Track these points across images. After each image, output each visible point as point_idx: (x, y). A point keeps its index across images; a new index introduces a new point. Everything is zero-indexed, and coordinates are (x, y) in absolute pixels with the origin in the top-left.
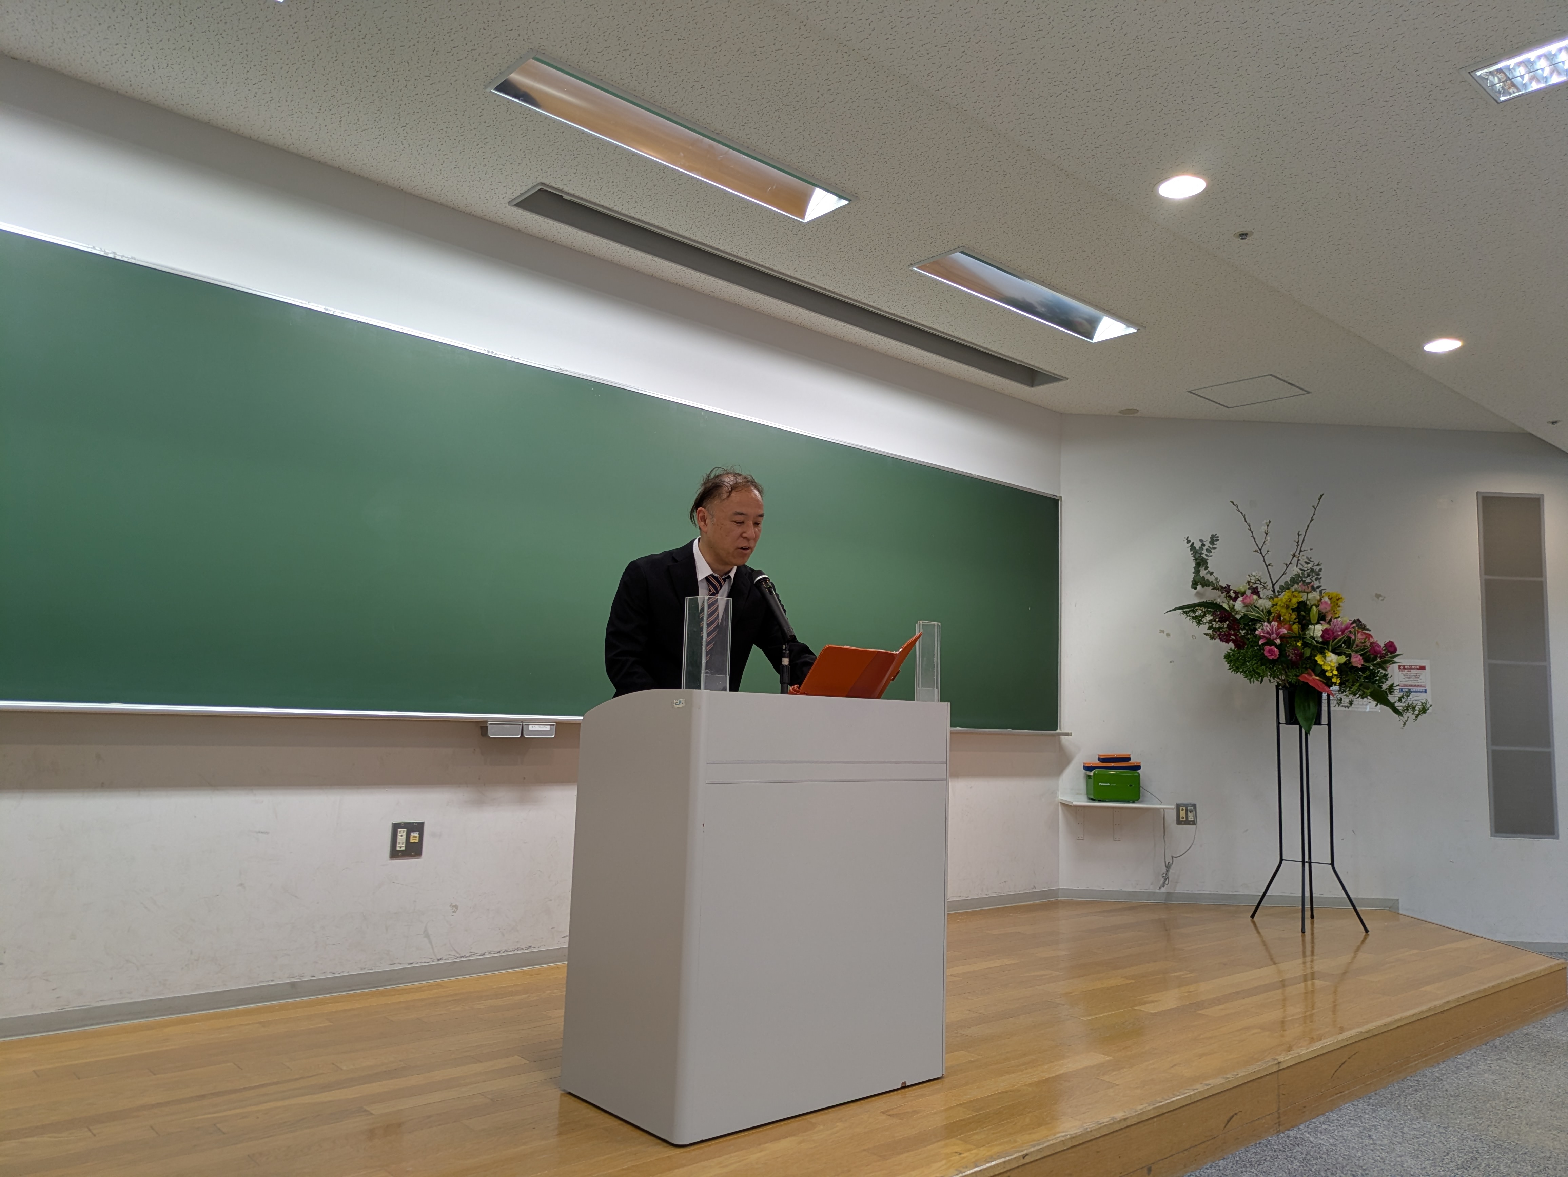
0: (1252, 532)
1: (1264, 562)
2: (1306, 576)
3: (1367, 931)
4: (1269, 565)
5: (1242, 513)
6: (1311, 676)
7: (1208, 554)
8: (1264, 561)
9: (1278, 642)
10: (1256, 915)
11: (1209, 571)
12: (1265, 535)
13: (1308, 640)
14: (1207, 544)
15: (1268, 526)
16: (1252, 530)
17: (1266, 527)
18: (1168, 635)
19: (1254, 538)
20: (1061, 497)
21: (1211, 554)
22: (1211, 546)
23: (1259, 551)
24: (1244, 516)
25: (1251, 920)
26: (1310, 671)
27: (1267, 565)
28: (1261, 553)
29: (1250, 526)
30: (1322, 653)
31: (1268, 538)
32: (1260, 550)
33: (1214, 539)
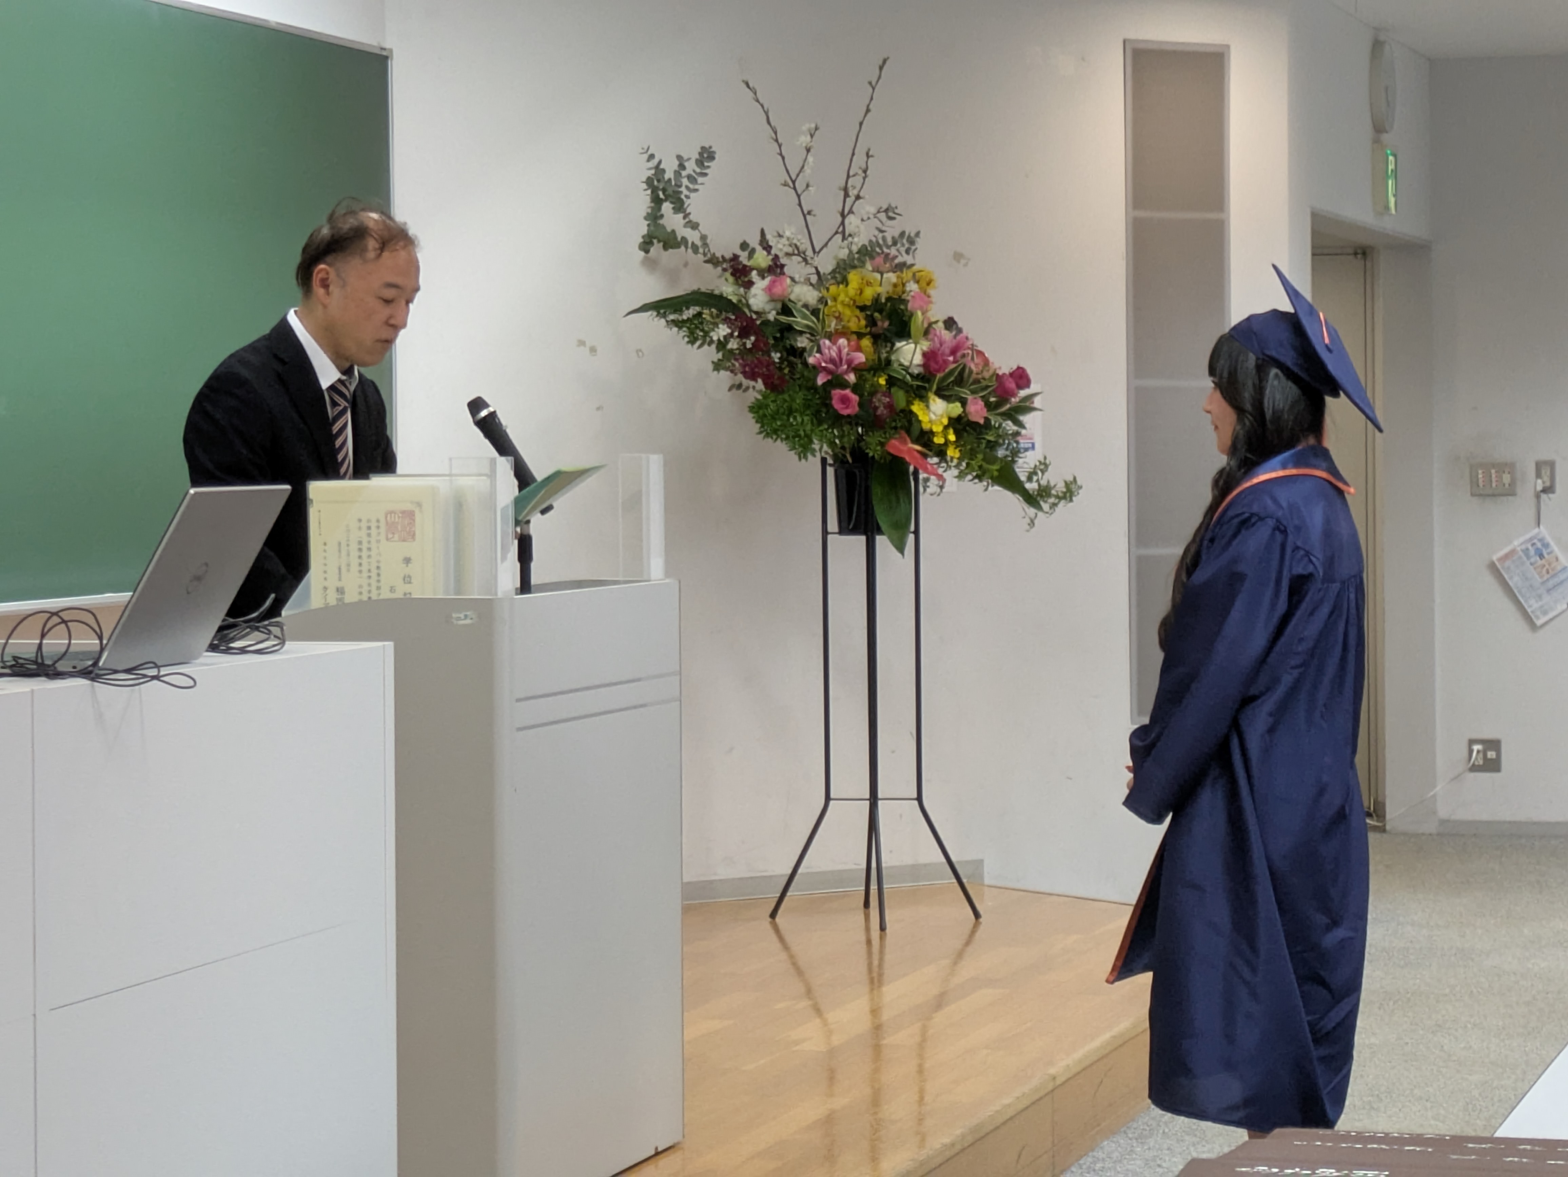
0: (780, 146)
1: (798, 208)
2: (890, 243)
3: (977, 915)
4: (809, 213)
5: (762, 106)
6: (905, 443)
7: (691, 186)
8: (800, 205)
9: (852, 378)
10: (780, 912)
11: (690, 221)
12: (805, 152)
13: (895, 371)
14: (691, 167)
15: (812, 136)
16: (780, 141)
17: (809, 137)
18: (593, 350)
19: (783, 158)
20: (391, 51)
21: (696, 187)
22: (698, 170)
23: (791, 184)
24: (767, 113)
25: (771, 923)
26: (903, 433)
27: (806, 212)
28: (795, 188)
29: (776, 133)
30: (923, 398)
31: (810, 159)
32: (794, 182)
33: (706, 156)
